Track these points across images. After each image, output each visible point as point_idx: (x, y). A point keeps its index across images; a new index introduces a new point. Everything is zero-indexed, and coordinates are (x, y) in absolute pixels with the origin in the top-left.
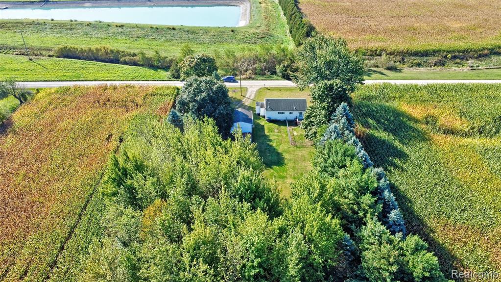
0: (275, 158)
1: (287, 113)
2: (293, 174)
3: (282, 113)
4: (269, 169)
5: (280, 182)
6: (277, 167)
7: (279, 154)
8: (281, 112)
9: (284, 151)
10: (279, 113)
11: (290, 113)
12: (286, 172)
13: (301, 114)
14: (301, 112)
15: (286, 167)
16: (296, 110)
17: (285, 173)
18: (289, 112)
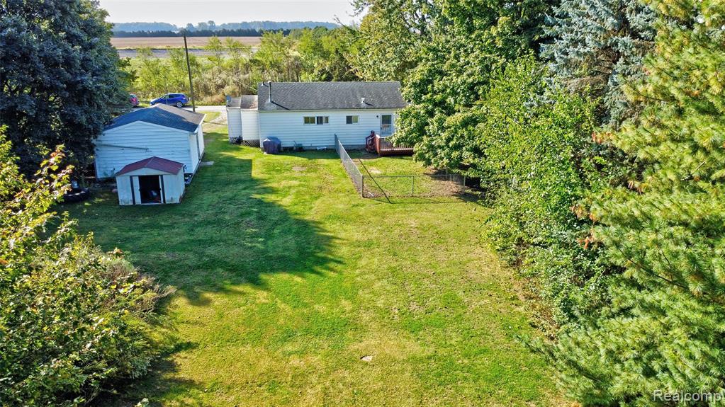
0: (285, 243)
1: (337, 118)
2: (397, 304)
3: (320, 120)
4: (246, 288)
5: (314, 359)
6: (298, 279)
7: (304, 228)
8: (315, 114)
9: (335, 217)
10: (308, 121)
11: (349, 120)
12: (351, 299)
13: (387, 120)
14: (386, 113)
15: (347, 272)
16: (370, 106)
17: (347, 305)
18: (343, 115)
